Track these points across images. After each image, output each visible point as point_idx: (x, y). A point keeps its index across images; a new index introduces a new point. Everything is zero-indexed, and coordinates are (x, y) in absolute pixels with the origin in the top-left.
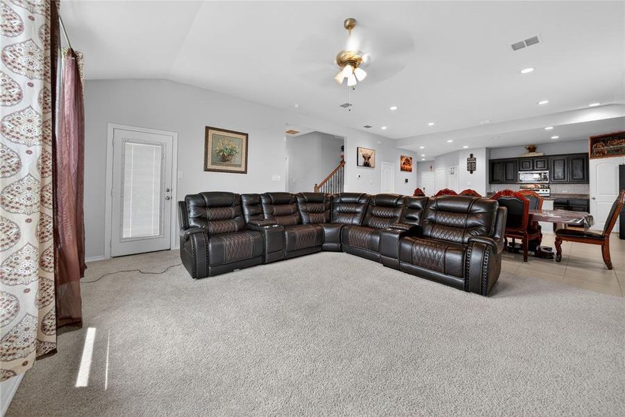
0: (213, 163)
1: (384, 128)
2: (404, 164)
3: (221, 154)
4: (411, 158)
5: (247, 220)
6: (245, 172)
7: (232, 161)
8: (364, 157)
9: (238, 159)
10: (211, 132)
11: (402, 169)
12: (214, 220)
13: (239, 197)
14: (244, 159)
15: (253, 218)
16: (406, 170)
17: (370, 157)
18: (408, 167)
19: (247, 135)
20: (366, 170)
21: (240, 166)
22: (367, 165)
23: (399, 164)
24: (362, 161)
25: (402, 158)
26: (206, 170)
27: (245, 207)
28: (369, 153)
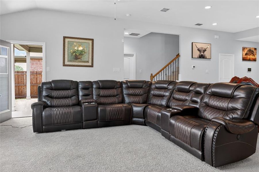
0: (69, 61)
1: (215, 24)
2: (246, 54)
3: (74, 54)
4: (255, 49)
5: (80, 99)
6: (92, 66)
7: (82, 59)
8: (199, 50)
9: (87, 57)
10: (67, 40)
11: (244, 59)
12: (57, 98)
13: (77, 83)
14: (90, 57)
15: (84, 97)
16: (249, 60)
17: (205, 50)
18: (251, 57)
19: (93, 40)
20: (202, 61)
21: (88, 62)
22: (202, 57)
23: (240, 54)
24: (197, 54)
25: (244, 49)
26: (64, 65)
27: (80, 90)
28: (204, 46)
